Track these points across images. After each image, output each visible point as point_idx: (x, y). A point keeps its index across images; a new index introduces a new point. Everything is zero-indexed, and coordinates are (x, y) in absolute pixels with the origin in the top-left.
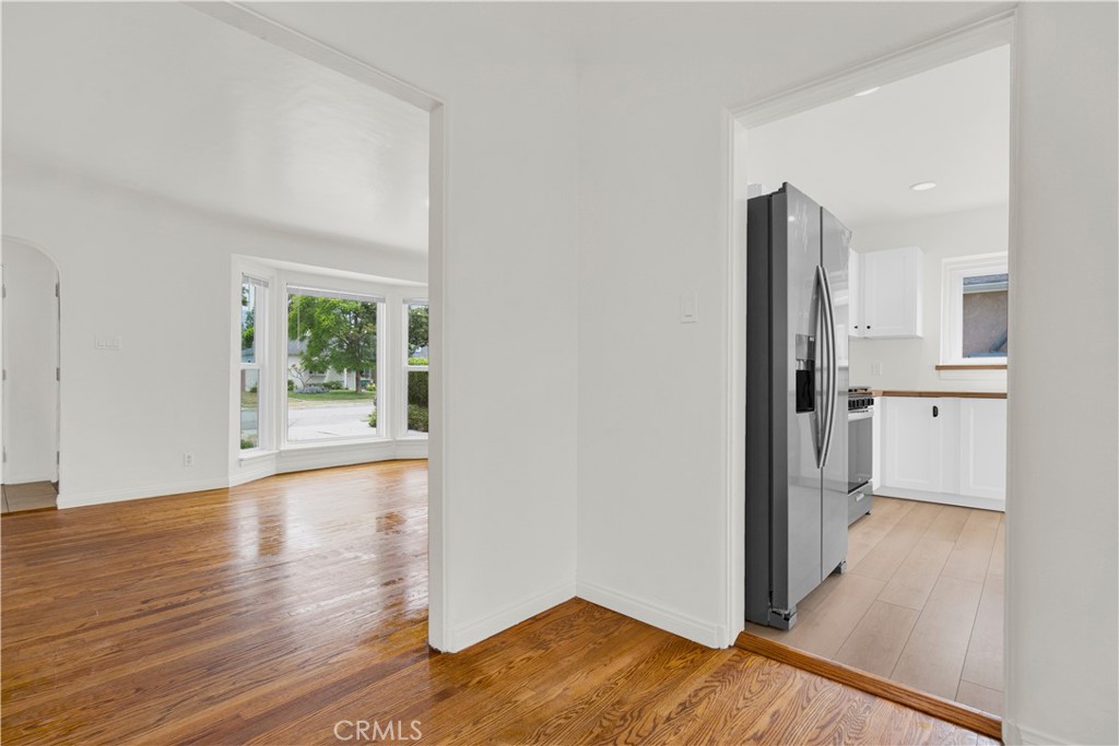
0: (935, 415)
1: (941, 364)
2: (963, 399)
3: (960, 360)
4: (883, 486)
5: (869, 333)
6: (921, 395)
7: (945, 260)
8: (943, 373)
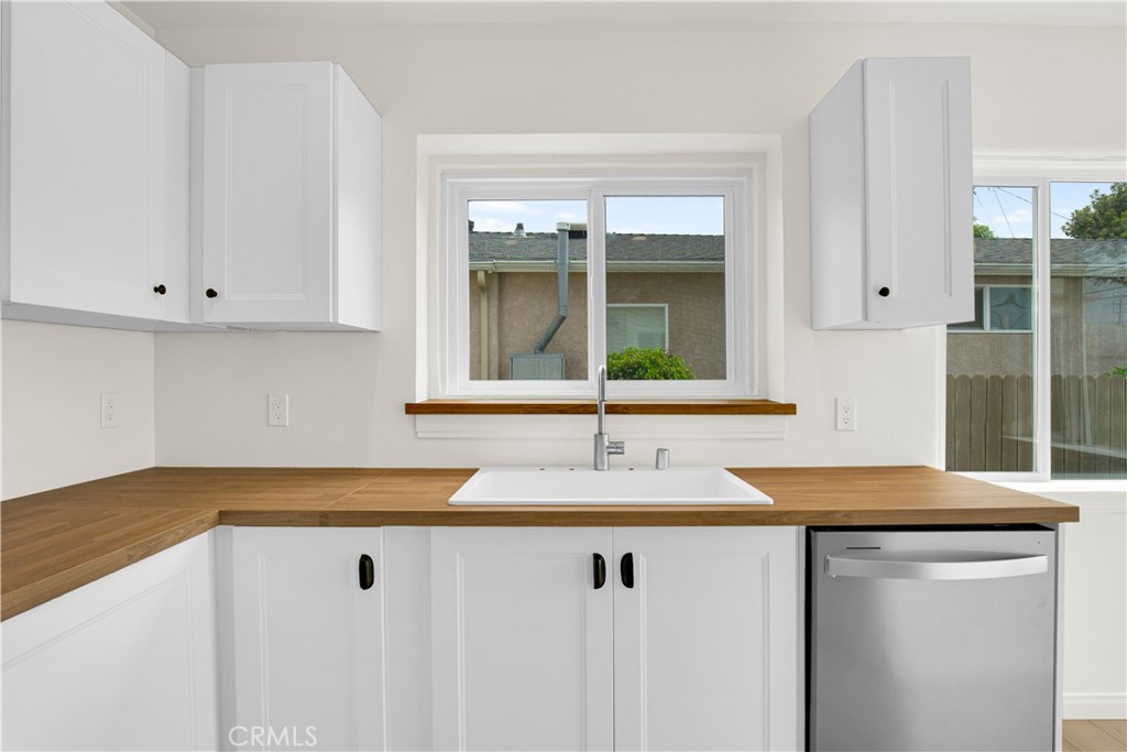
0: (367, 584)
1: (420, 400)
2: (434, 529)
6: (325, 519)
8: (426, 422)
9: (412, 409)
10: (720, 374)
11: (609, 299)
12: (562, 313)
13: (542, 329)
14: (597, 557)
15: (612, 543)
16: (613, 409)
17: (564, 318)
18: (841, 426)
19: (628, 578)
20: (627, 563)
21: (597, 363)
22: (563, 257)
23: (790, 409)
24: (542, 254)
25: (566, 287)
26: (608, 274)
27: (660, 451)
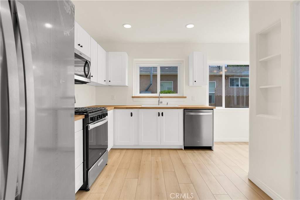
0: (131, 116)
1: (133, 96)
2: (140, 109)
3: (139, 95)
4: (114, 145)
5: (110, 84)
6: (127, 108)
7: (135, 60)
8: (134, 99)
9: (133, 97)
10: (177, 92)
11: (161, 80)
12: (151, 83)
13: (147, 86)
14: (159, 113)
15: (161, 111)
16: (161, 97)
17: (151, 84)
18: (193, 100)
19: (162, 115)
20: (162, 113)
21: (159, 90)
22: (151, 72)
23: (185, 97)
24: (147, 71)
25: (152, 78)
26: (161, 75)
27: (167, 103)
